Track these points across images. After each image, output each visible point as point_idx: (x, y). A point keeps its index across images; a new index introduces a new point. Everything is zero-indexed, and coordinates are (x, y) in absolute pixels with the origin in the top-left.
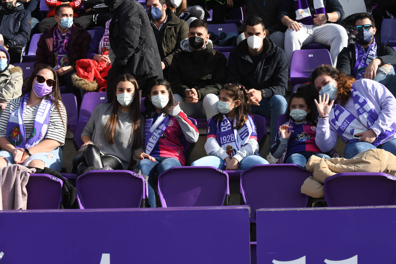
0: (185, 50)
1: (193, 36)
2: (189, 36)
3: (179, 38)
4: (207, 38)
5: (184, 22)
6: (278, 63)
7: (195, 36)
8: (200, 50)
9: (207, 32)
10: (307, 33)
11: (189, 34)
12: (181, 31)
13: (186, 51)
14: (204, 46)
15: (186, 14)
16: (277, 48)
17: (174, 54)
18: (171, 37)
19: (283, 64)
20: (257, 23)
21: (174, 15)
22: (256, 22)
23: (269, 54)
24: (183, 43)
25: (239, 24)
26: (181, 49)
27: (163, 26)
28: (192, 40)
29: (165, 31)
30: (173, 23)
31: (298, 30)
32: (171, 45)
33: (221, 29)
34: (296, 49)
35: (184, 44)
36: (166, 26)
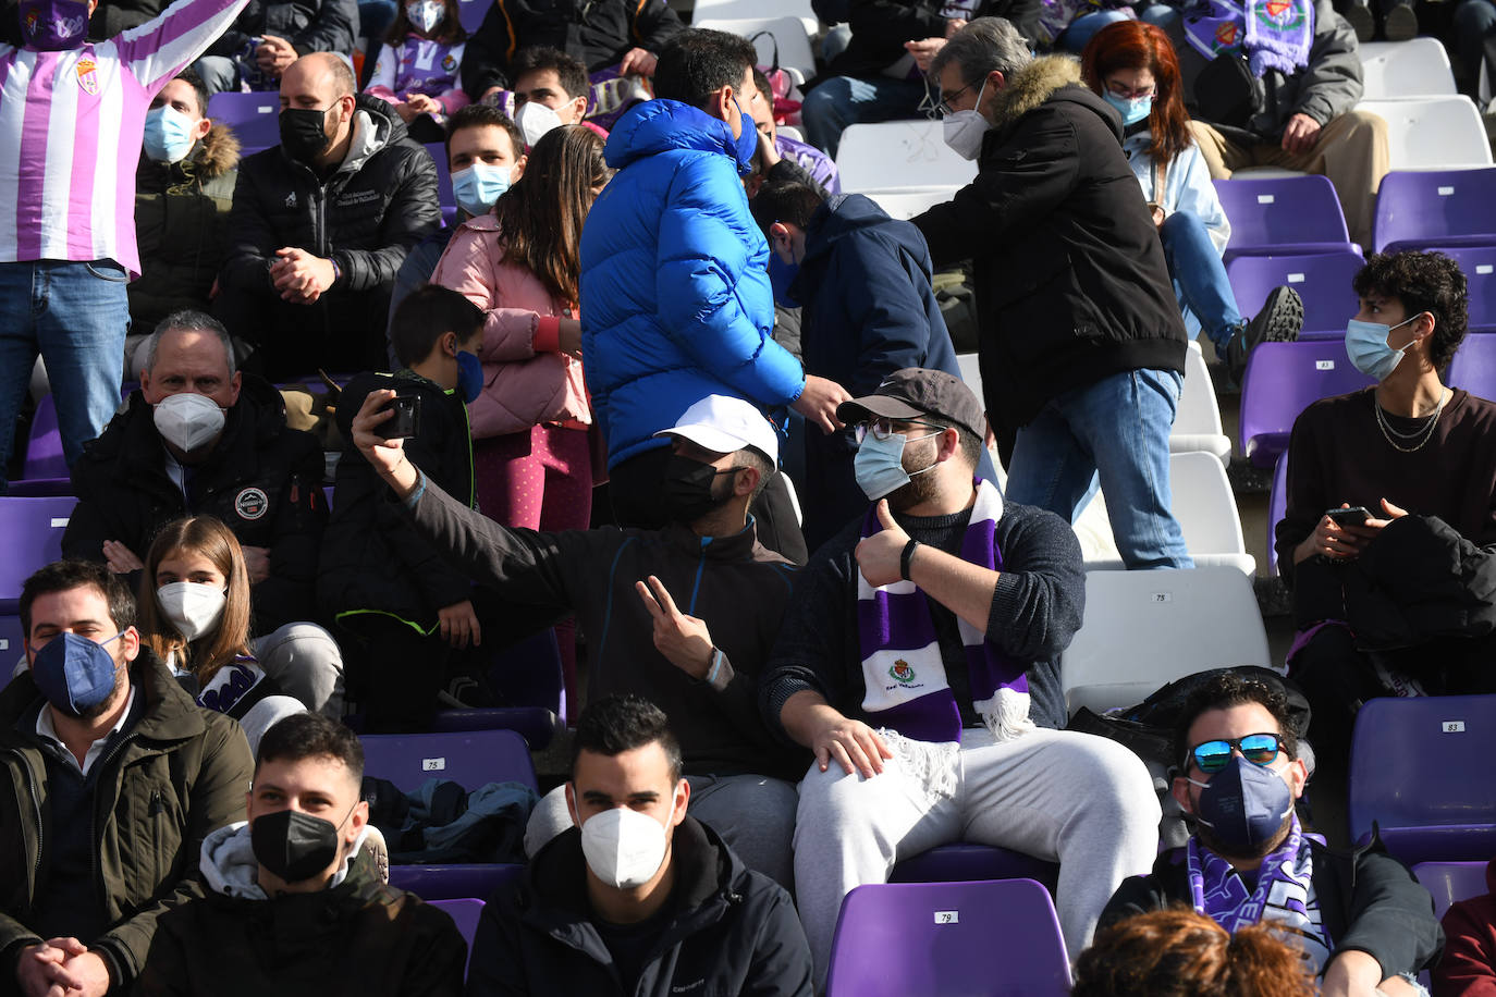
0: (228, 889)
1: (277, 809)
2: (250, 811)
3: (198, 821)
4: (356, 821)
5: (229, 723)
6: (758, 969)
7: (289, 812)
8: (311, 886)
9: (355, 790)
10: (926, 790)
11: (257, 794)
12: (208, 778)
13: (234, 893)
14: (338, 871)
15: (241, 679)
16: (749, 877)
17: (164, 909)
18: (153, 812)
19: (784, 967)
20: (640, 740)
21: (175, 685)
22: (630, 732)
23: (706, 916)
24: (216, 846)
25: (538, 735)
26: (204, 882)
27: (106, 749)
28: (269, 829)
29: (121, 774)
30: (165, 734)
31: (872, 772)
32: (149, 860)
33: (440, 764)
34: (860, 878)
35: (221, 853)
36: (127, 746)
